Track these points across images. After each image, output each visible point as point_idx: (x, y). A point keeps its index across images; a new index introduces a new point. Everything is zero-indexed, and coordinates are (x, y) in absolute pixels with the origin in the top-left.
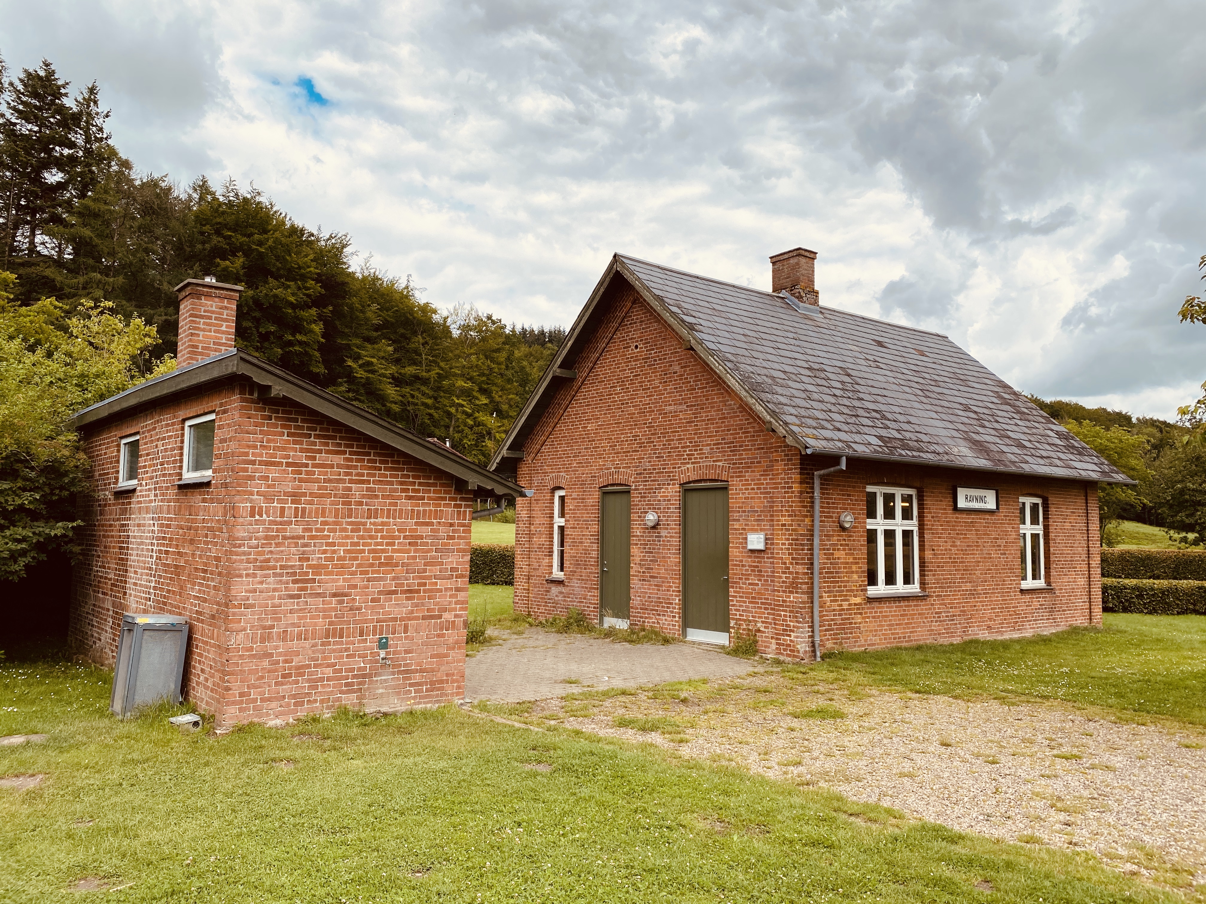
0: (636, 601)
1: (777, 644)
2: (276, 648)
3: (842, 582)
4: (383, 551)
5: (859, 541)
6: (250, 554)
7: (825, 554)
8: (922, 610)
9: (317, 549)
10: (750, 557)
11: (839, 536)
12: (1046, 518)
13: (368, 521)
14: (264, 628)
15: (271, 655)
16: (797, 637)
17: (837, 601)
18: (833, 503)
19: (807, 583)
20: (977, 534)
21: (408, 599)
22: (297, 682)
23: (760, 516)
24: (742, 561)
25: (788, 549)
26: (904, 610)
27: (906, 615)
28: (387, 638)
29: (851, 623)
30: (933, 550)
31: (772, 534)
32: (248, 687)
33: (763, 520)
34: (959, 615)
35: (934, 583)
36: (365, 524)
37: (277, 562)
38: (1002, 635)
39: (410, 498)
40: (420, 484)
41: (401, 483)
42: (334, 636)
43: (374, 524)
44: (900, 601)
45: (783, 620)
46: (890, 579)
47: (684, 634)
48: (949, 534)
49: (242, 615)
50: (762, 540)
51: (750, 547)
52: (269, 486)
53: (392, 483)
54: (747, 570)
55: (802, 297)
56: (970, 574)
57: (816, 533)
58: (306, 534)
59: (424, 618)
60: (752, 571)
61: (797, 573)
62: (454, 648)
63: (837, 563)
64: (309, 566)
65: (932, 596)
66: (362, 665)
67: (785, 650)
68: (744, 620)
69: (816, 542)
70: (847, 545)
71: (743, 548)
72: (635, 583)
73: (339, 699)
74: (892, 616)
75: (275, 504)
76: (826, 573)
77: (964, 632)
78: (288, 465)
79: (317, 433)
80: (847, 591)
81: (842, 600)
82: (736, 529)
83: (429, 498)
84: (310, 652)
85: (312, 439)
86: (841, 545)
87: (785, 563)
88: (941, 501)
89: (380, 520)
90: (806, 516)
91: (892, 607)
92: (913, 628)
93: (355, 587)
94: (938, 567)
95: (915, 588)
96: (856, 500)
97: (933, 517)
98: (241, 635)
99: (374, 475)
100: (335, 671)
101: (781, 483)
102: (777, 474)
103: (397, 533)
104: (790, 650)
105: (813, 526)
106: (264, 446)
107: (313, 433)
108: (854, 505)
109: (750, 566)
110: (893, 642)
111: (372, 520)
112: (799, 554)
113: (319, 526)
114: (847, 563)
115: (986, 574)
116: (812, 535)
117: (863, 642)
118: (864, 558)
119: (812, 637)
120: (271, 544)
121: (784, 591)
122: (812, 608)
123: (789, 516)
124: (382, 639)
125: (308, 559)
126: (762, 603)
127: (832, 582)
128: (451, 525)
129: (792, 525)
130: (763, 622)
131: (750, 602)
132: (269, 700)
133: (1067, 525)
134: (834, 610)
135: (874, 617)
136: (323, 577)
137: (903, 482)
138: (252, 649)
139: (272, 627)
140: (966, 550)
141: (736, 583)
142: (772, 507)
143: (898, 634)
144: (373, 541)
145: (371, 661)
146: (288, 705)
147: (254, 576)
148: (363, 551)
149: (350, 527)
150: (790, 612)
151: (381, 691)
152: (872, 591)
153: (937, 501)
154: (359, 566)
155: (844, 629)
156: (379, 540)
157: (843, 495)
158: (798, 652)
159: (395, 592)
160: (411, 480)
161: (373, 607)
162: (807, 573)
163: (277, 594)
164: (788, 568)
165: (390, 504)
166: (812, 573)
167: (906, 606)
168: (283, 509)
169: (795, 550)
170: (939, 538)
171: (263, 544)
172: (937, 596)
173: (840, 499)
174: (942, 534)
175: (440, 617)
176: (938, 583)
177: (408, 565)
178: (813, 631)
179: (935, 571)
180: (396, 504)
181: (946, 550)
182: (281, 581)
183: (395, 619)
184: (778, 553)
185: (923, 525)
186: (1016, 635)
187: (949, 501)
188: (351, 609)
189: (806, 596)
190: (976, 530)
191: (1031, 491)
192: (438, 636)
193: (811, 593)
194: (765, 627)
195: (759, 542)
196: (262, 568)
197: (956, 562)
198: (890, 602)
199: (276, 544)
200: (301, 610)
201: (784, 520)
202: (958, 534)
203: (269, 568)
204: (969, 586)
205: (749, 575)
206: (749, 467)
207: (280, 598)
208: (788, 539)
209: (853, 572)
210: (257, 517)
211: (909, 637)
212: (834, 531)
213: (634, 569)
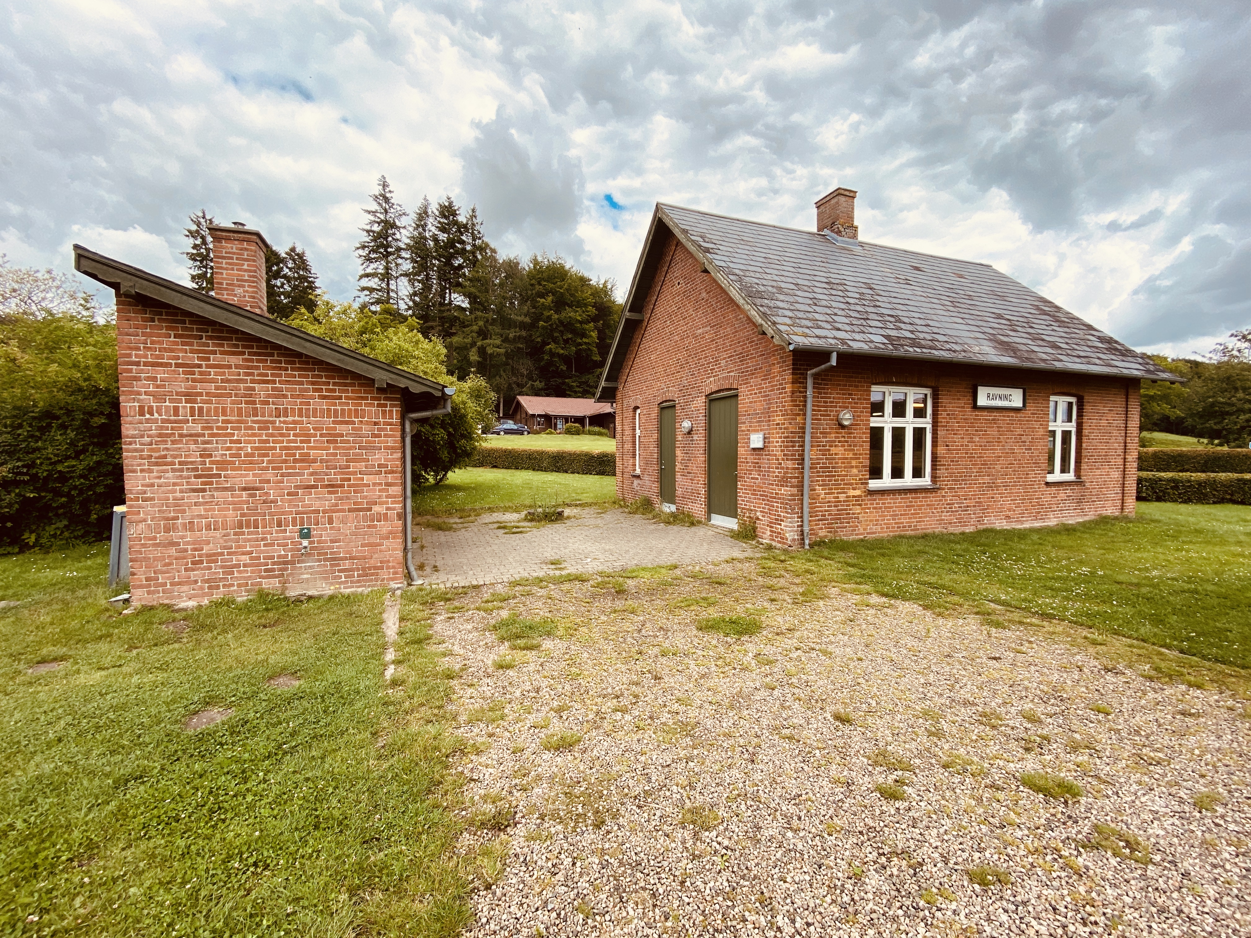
0: (679, 492)
1: (771, 531)
2: (182, 537)
3: (838, 476)
4: (298, 448)
5: (860, 438)
6: (143, 451)
7: (820, 450)
8: (931, 501)
9: (220, 446)
10: (752, 455)
11: (837, 433)
12: (1080, 415)
13: (278, 420)
14: (167, 519)
15: (178, 544)
16: (786, 526)
17: (832, 493)
18: (831, 402)
19: (798, 477)
20: (999, 431)
21: (330, 493)
22: (210, 568)
23: (760, 417)
24: (746, 459)
25: (781, 446)
26: (911, 502)
27: (913, 506)
28: (309, 529)
29: (849, 514)
30: (947, 446)
31: (769, 434)
32: (155, 573)
33: (762, 421)
34: (974, 506)
35: (947, 477)
36: (274, 422)
37: (175, 458)
38: (1022, 524)
39: (325, 397)
40: (334, 384)
41: (313, 383)
42: (248, 526)
43: (285, 422)
44: (906, 494)
45: (776, 511)
46: (897, 472)
47: (709, 519)
48: (967, 430)
49: (140, 507)
50: (761, 439)
51: (753, 446)
52: (158, 387)
53: (302, 383)
54: (750, 466)
55: (840, 232)
56: (989, 468)
57: (808, 430)
58: (206, 432)
59: (350, 510)
60: (755, 467)
61: (787, 468)
62: (388, 538)
63: (834, 459)
64: (212, 463)
65: (944, 489)
66: (283, 553)
67: (776, 537)
68: (748, 509)
69: (808, 438)
70: (847, 442)
71: (748, 447)
72: (678, 477)
73: (260, 584)
74: (896, 507)
75: (167, 404)
76: (821, 468)
77: (979, 521)
78: (178, 365)
79: (210, 334)
80: (845, 484)
81: (838, 493)
82: (743, 431)
83: (347, 398)
84: (221, 541)
85: (204, 340)
86: (839, 442)
87: (778, 460)
88: (959, 399)
89: (290, 419)
90: (799, 415)
91: (897, 499)
92: (920, 517)
93: (268, 481)
94: (952, 461)
95: (926, 481)
96: (858, 399)
97: (948, 415)
98: (142, 526)
99: (280, 376)
100: (251, 559)
101: (776, 385)
102: (774, 377)
103: (312, 431)
104: (781, 538)
105: (805, 424)
106: (148, 348)
107: (204, 334)
108: (855, 403)
109: (752, 463)
110: (896, 531)
111: (282, 419)
112: (789, 451)
113: (220, 424)
114: (847, 459)
115: (1007, 468)
116: (804, 433)
117: (862, 531)
118: (866, 454)
119: (802, 526)
120: (167, 441)
121: (777, 485)
122: (802, 500)
123: (783, 415)
124: (303, 529)
125: (210, 456)
126: (761, 495)
127: (828, 476)
128: (376, 424)
129: (784, 424)
130: (761, 512)
131: (752, 494)
132: (179, 584)
133: (1104, 422)
134: (829, 502)
135: (874, 508)
136: (229, 472)
137: (915, 381)
138: (155, 538)
139: (177, 518)
140: (985, 446)
141: (741, 477)
142: (769, 408)
143: (902, 523)
144: (285, 439)
145: (292, 550)
146: (202, 588)
147: (151, 471)
148: (274, 448)
149: (256, 426)
150: (782, 503)
151: (305, 576)
152: (874, 484)
153: (954, 399)
154: (269, 462)
155: (840, 519)
156: (292, 438)
157: (843, 394)
158: (787, 539)
159: (314, 487)
160: (324, 380)
161: (290, 501)
162: (798, 469)
163: (178, 488)
164: (780, 464)
165: (301, 403)
166: (803, 468)
167: (912, 498)
168: (176, 409)
169: (787, 446)
170: (955, 434)
171: (156, 441)
172: (949, 489)
173: (839, 398)
174: (958, 430)
175: (370, 509)
176: (951, 477)
177: (327, 461)
178: (802, 521)
179: (949, 465)
180: (308, 404)
181: (962, 446)
182: (181, 476)
183: (318, 512)
184: (773, 451)
185: (937, 422)
186: (1037, 524)
187: (969, 399)
188: (265, 502)
189: (796, 489)
190: (998, 427)
191: (1065, 390)
192: (369, 527)
193: (800, 486)
194: (763, 516)
195: (758, 441)
196: (157, 464)
197: (974, 457)
198: (894, 494)
199: (172, 441)
200: (207, 502)
201: (778, 419)
202: (977, 431)
203: (166, 464)
204: (987, 479)
205: (751, 470)
206: (753, 374)
207: (181, 491)
208: (780, 437)
209: (852, 467)
210: (148, 416)
211: (915, 526)
212: (831, 428)
213: (678, 466)
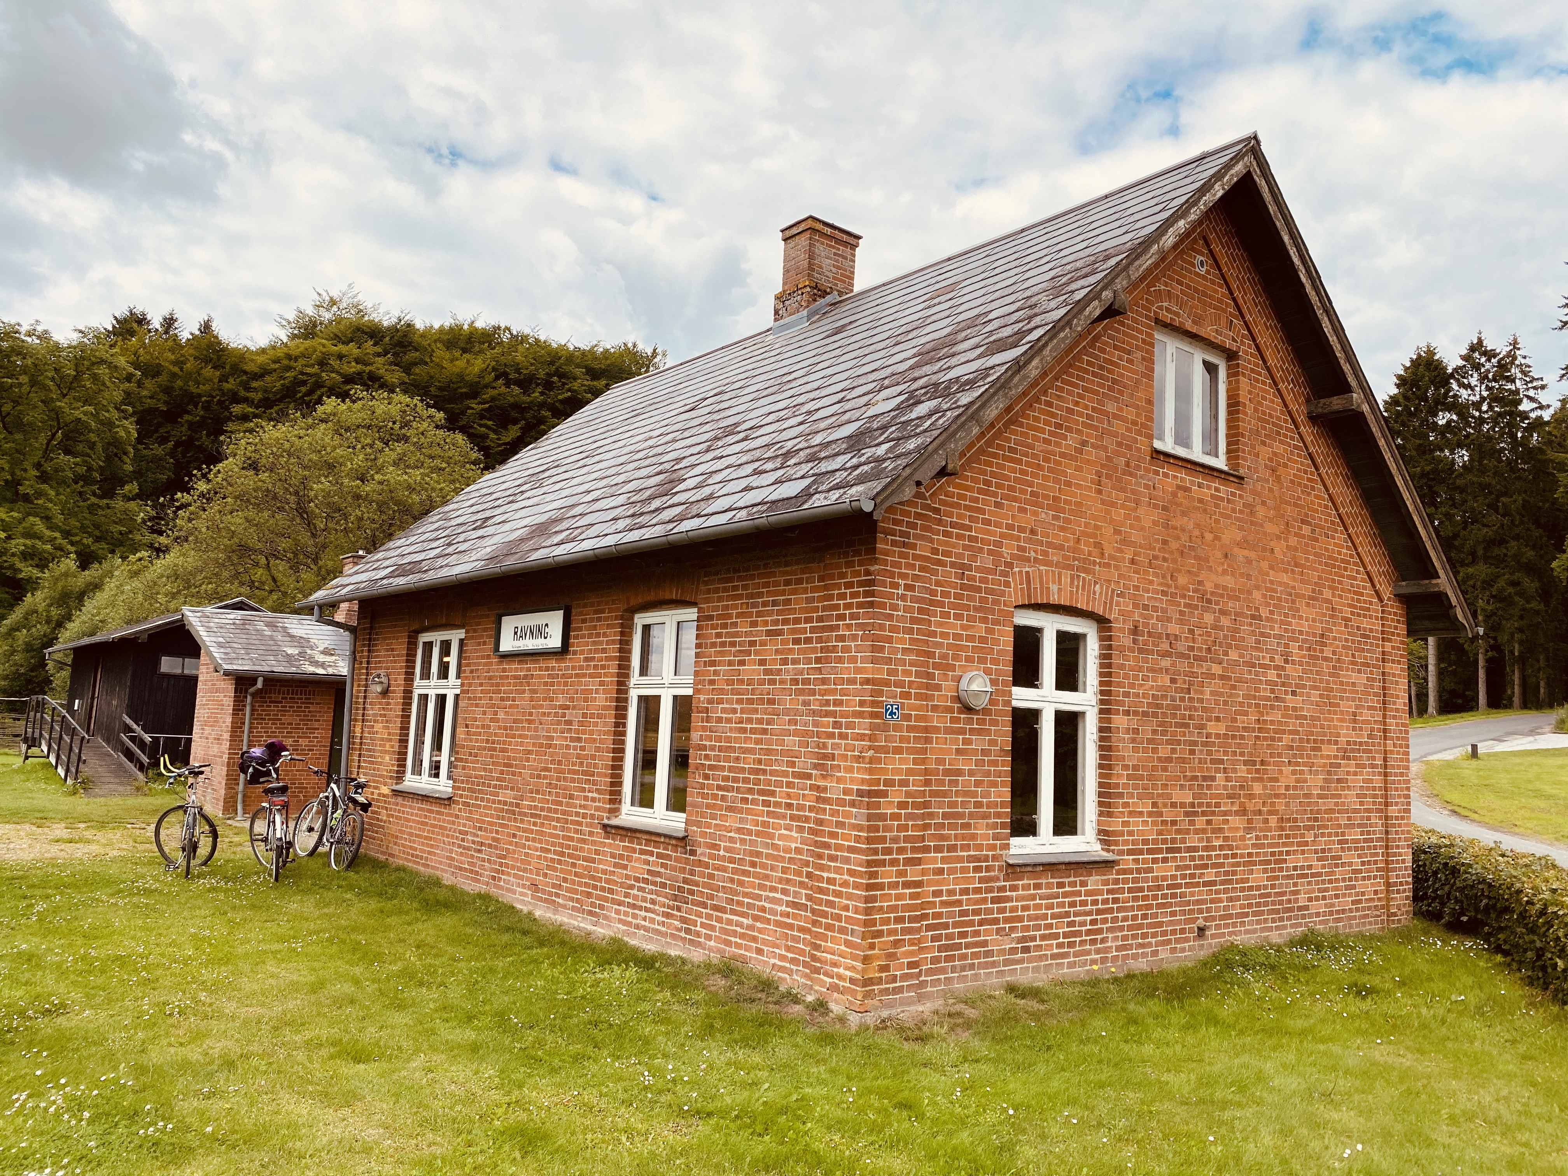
3: (375, 763)
5: (395, 710)
8: (444, 821)
20: (529, 699)
26: (426, 817)
27: (427, 824)
29: (377, 820)
30: (466, 726)
34: (489, 846)
35: (463, 782)
38: (556, 912)
44: (422, 802)
46: (434, 769)
48: (490, 698)
56: (514, 774)
57: (349, 700)
63: (375, 739)
69: (348, 710)
74: (413, 822)
77: (494, 878)
80: (378, 776)
91: (415, 808)
92: (431, 846)
94: (470, 754)
96: (397, 655)
97: (472, 671)
108: (394, 662)
115: (539, 776)
118: (399, 735)
135: (396, 818)
137: (444, 621)
140: (511, 728)
152: (411, 781)
155: (372, 825)
170: (476, 705)
174: (480, 699)
181: (483, 727)
185: (462, 685)
191: (654, 597)
197: (495, 749)
202: (502, 699)
204: (509, 795)
